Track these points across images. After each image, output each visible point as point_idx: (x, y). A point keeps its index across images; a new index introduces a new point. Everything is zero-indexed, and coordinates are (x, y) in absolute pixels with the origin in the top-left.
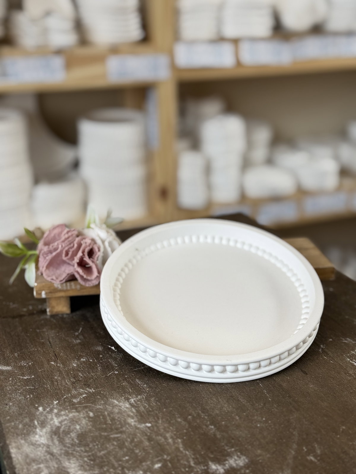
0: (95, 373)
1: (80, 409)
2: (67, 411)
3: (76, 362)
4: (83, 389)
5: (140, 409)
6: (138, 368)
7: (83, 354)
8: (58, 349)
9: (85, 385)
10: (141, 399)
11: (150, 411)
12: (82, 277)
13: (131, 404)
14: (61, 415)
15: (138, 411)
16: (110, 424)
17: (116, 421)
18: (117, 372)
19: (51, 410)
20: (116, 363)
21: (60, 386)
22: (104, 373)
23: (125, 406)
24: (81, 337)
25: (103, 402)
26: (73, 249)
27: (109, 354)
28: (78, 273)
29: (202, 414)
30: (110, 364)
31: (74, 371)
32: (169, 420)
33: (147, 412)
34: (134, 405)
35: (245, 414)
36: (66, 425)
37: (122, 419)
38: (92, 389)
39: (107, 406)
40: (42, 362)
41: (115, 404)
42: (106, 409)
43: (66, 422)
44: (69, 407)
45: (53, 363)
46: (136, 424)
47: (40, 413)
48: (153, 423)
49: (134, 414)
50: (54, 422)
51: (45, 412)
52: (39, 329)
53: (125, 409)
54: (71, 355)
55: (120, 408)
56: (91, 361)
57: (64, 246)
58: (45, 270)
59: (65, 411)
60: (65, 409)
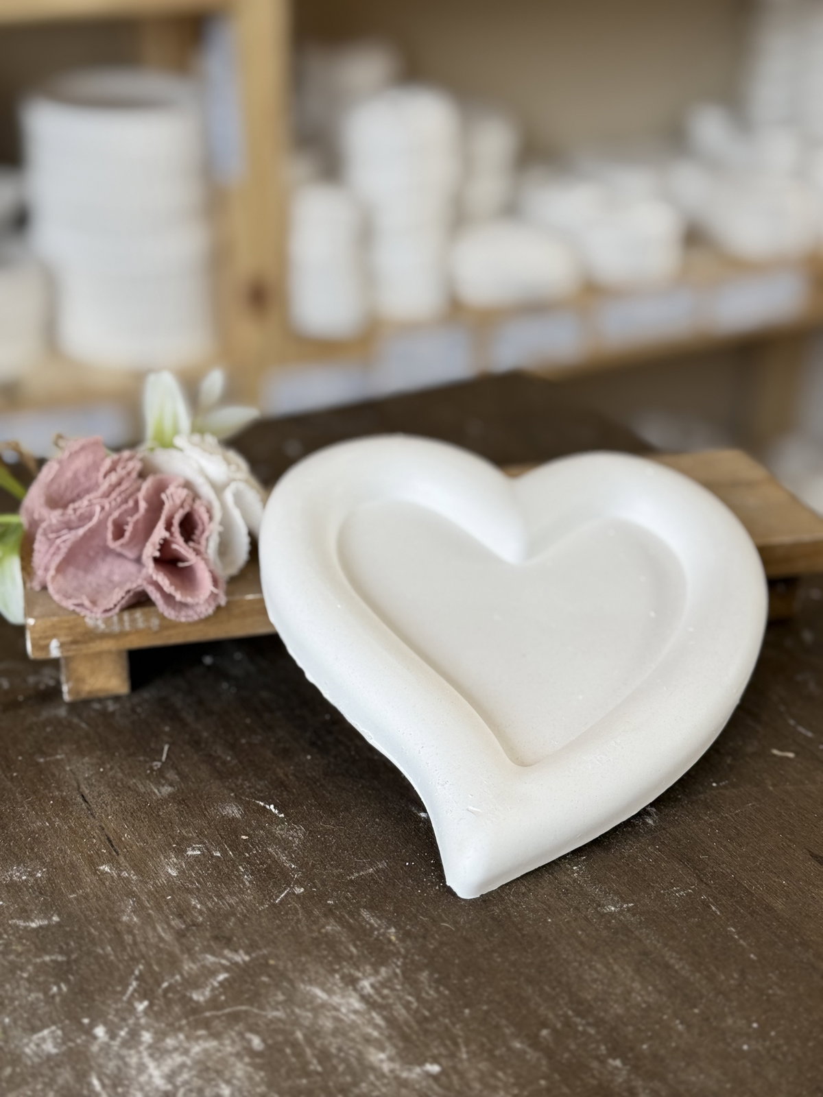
0: (238, 897)
1: (217, 1025)
2: (181, 1036)
3: (175, 860)
4: (213, 954)
5: (395, 1014)
6: (358, 872)
7: (190, 832)
8: (111, 821)
9: (216, 938)
10: (389, 980)
11: (426, 1019)
12: (168, 598)
13: (364, 998)
14: (167, 1052)
15: (391, 1021)
16: (318, 1073)
17: (335, 1061)
18: (302, 890)
19: (134, 1035)
20: (292, 857)
21: (143, 947)
22: (265, 896)
23: (349, 1004)
24: (171, 775)
25: (281, 997)
26: (137, 517)
27: (263, 828)
28: (159, 588)
29: (578, 1020)
30: (275, 861)
31: (174, 892)
32: (488, 1046)
33: (419, 1023)
34: (375, 1002)
35: (696, 1011)
36: (188, 1087)
37: (351, 1052)
38: (241, 952)
39: (297, 1011)
40: (73, 866)
41: (319, 1001)
42: (296, 1022)
43: (185, 1076)
44: (184, 1022)
45: (107, 869)
46: (396, 1066)
47: (101, 1049)
48: (443, 1061)
49: (381, 1034)
50: (151, 1076)
51: (116, 1044)
52: (44, 754)
53: (353, 1017)
54: (154, 838)
55: (334, 1013)
56: (219, 854)
57: (107, 507)
58: (54, 578)
59: (177, 1037)
60: (174, 1029)
